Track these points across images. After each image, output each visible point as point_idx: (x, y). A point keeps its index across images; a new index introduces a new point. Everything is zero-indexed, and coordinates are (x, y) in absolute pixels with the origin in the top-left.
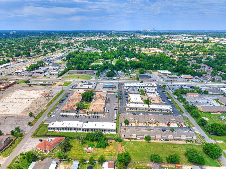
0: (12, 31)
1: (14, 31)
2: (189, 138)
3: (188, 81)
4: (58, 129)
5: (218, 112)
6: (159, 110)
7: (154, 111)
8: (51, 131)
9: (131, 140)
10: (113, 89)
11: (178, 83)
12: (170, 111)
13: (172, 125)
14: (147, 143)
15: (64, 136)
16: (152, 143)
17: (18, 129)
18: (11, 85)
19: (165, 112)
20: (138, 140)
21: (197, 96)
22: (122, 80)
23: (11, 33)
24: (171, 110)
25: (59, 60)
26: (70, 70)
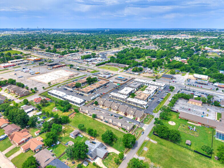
0: (107, 29)
1: (108, 29)
2: (124, 126)
3: (217, 89)
4: (52, 94)
5: (199, 123)
6: (134, 103)
7: (130, 103)
8: (49, 94)
9: (84, 114)
10: (121, 81)
11: (194, 89)
12: (143, 106)
13: (128, 116)
14: (92, 119)
15: (51, 99)
16: (96, 121)
17: (36, 88)
18: (62, 66)
19: (139, 106)
20: (88, 115)
21: (200, 105)
22: (142, 76)
23: (106, 31)
24: (145, 107)
25: (112, 54)
26: (111, 63)
